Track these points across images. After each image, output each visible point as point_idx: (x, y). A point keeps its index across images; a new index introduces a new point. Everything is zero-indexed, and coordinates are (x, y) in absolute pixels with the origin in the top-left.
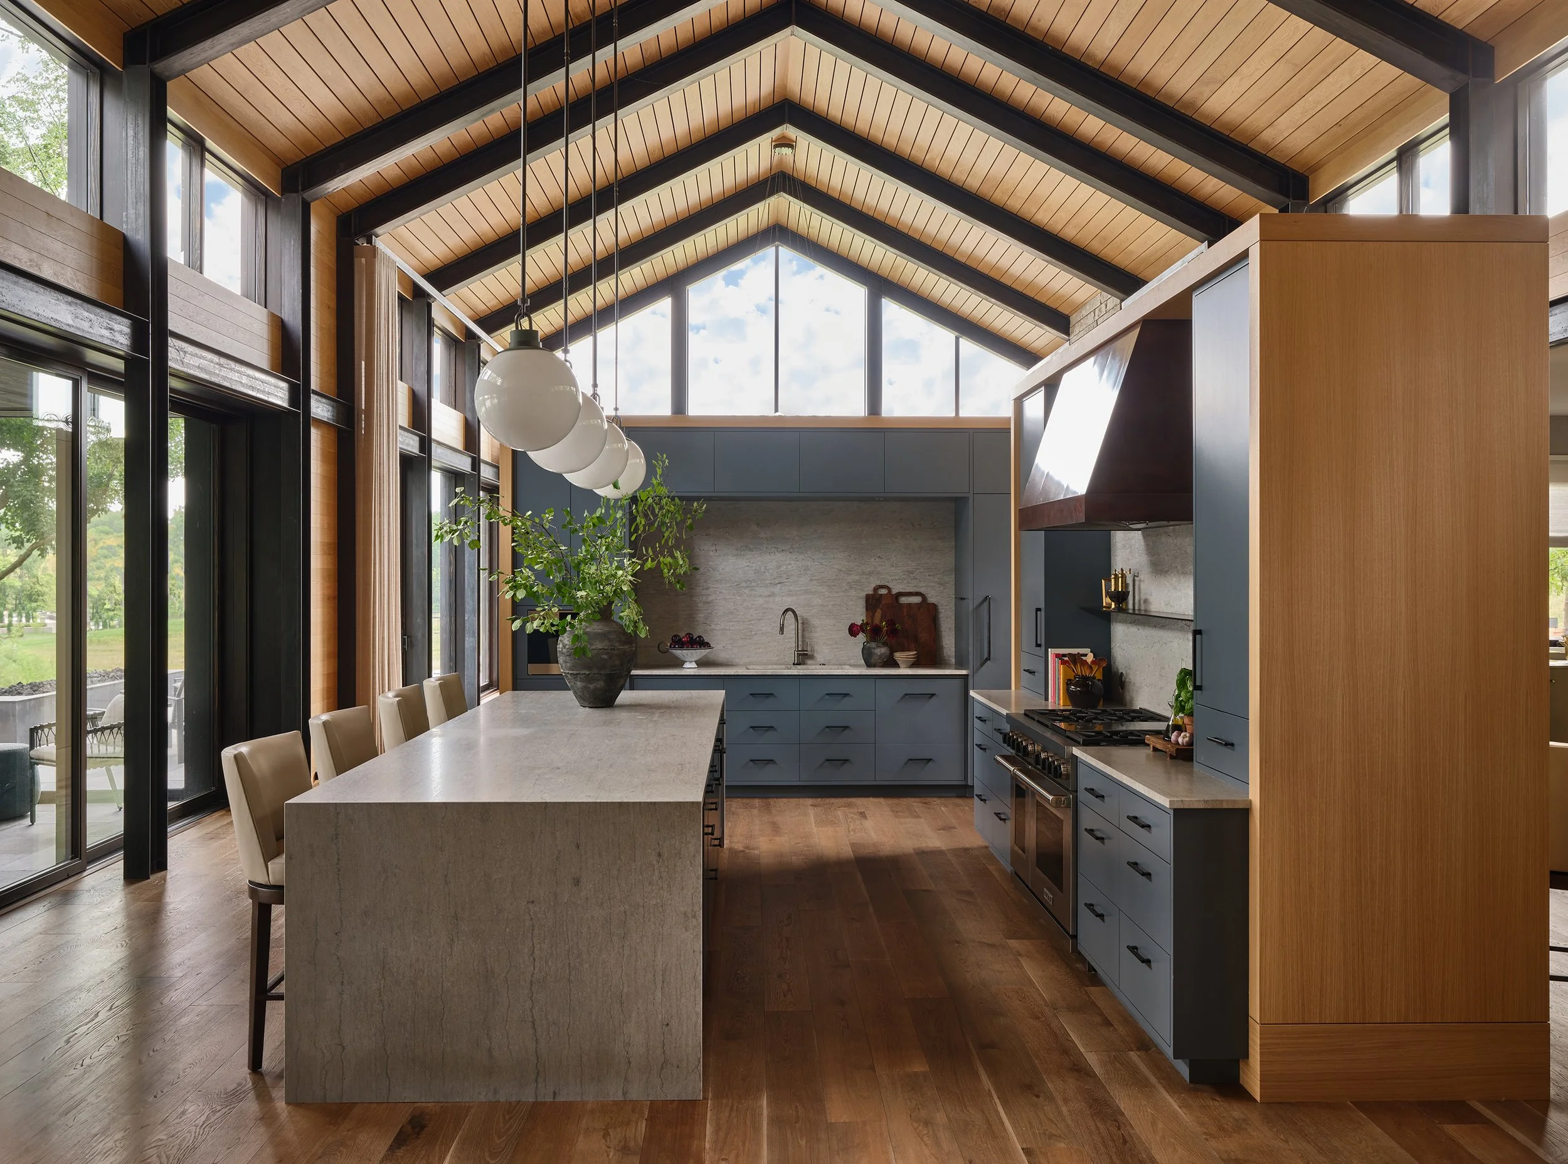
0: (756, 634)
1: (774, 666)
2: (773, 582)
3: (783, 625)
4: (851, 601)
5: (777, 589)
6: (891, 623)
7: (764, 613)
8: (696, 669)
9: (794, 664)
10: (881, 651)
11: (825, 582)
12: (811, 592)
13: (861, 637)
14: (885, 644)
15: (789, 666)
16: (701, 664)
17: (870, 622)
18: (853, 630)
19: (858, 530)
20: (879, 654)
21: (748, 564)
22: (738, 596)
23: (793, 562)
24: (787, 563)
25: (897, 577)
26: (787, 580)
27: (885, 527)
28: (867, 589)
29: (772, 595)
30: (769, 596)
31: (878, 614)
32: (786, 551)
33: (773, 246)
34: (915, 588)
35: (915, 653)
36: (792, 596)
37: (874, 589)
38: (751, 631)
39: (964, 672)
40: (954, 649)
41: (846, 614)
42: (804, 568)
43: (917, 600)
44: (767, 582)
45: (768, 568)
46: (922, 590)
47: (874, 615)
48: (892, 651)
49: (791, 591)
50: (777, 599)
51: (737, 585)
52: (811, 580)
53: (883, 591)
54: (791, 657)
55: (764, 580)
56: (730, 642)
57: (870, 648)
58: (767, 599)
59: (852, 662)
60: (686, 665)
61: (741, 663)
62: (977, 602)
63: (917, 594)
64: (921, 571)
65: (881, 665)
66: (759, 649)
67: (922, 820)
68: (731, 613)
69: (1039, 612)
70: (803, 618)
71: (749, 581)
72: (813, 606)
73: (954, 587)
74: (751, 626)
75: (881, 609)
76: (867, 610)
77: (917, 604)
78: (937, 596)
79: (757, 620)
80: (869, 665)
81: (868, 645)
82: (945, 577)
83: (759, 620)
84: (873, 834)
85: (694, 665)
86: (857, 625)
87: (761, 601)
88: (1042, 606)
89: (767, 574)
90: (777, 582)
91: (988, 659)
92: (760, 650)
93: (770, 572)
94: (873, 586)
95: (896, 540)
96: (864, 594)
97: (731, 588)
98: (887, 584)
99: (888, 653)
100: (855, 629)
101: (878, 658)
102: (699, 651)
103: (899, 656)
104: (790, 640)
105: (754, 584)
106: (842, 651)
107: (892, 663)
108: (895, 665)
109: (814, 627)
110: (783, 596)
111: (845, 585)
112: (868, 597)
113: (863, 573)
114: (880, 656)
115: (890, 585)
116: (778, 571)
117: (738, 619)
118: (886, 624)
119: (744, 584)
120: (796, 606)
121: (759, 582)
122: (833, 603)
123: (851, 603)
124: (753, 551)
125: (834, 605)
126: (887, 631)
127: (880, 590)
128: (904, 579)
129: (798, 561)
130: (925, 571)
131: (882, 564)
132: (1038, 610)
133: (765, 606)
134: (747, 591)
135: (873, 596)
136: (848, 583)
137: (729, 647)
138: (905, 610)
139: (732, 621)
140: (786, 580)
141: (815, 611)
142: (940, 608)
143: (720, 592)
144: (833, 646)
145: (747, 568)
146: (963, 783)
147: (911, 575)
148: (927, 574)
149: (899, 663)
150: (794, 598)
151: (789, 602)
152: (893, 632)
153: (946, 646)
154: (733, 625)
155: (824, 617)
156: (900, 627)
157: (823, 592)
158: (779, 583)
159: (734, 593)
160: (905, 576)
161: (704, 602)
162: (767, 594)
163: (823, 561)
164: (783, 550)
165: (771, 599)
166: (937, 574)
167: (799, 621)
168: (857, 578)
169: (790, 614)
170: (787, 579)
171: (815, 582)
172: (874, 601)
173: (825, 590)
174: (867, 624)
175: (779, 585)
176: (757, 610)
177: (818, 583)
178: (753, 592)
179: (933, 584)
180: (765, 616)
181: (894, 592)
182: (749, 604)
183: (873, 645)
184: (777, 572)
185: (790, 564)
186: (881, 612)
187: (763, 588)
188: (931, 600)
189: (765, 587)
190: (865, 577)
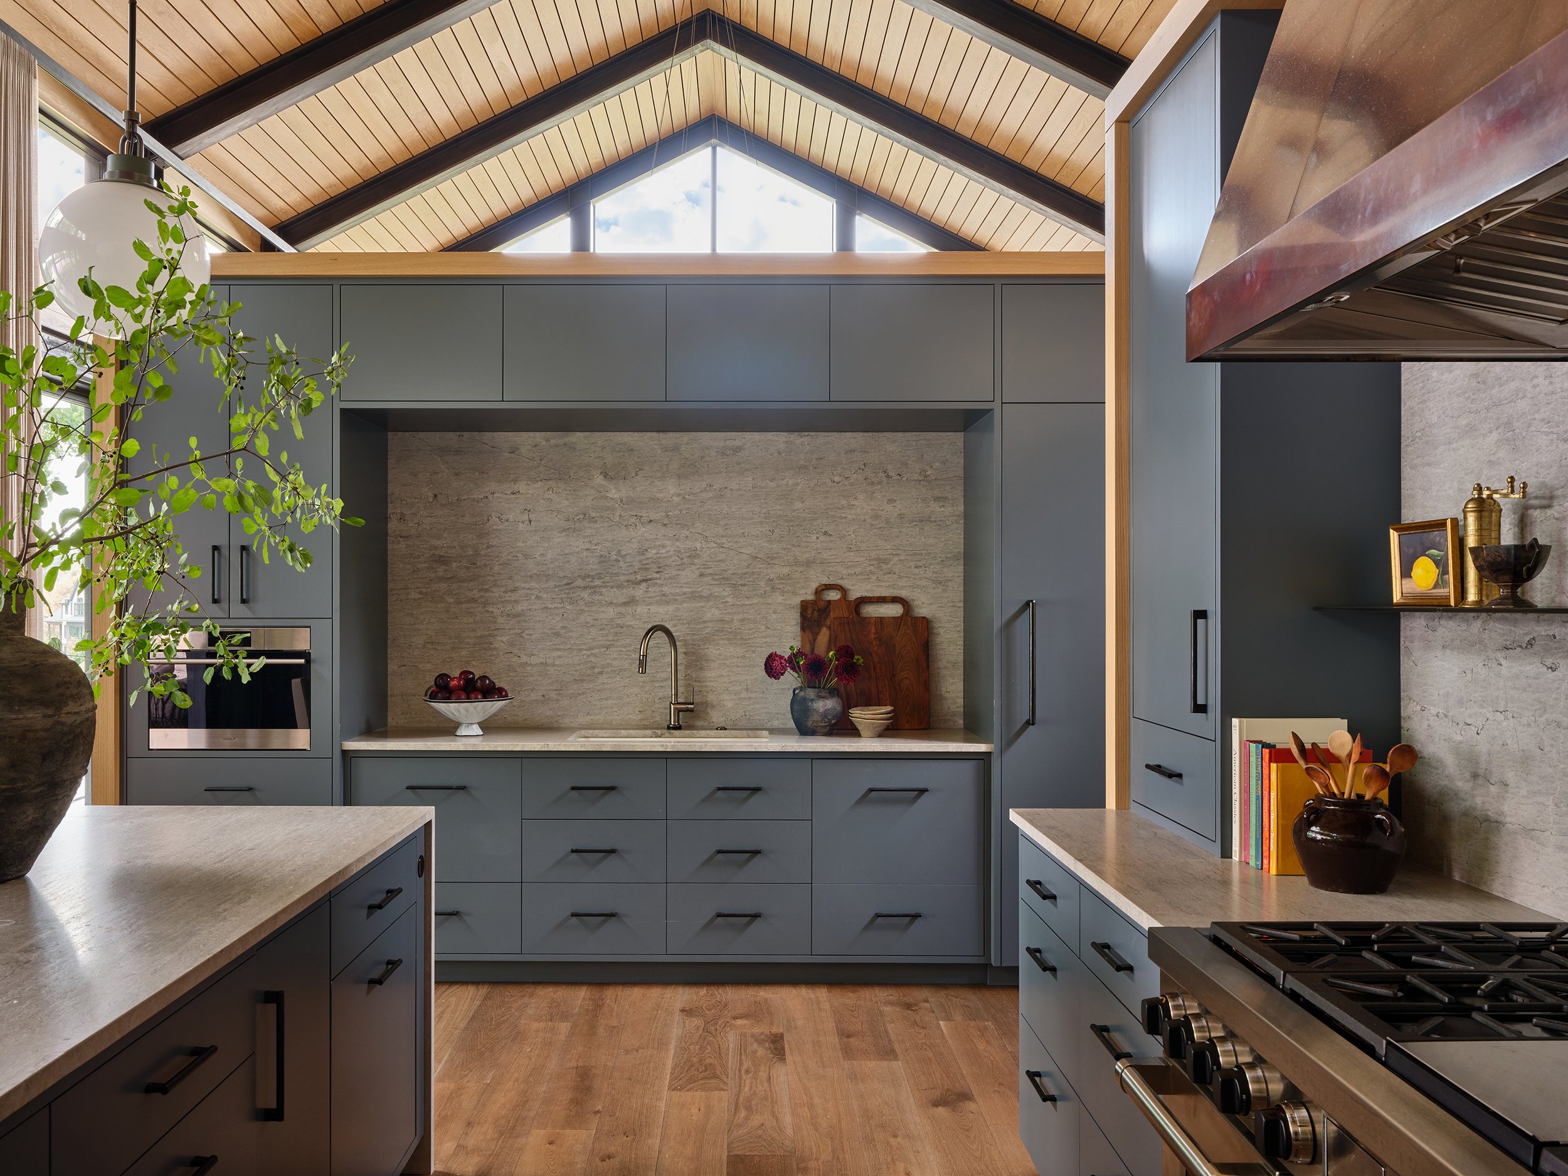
0: (601, 673)
1: (632, 731)
2: (633, 577)
3: (645, 656)
4: (775, 612)
5: (639, 592)
6: (845, 653)
7: (616, 634)
8: (480, 738)
9: (669, 728)
10: (826, 705)
11: (727, 579)
12: (701, 597)
13: (791, 679)
14: (833, 692)
15: (659, 732)
16: (489, 727)
17: (807, 650)
18: (773, 667)
19: (787, 485)
20: (821, 710)
21: (588, 546)
22: (570, 604)
23: (668, 543)
24: (658, 543)
25: (858, 570)
26: (658, 576)
27: (836, 479)
28: (802, 592)
29: (631, 602)
30: (625, 604)
31: (824, 636)
32: (656, 521)
33: (707, 146)
34: (892, 591)
35: (889, 708)
36: (667, 603)
37: (816, 593)
38: (594, 667)
39: (982, 748)
40: (962, 701)
41: (765, 637)
42: (688, 554)
43: (895, 610)
44: (622, 578)
45: (623, 553)
46: (903, 594)
47: (815, 640)
48: (849, 703)
49: (664, 595)
50: (641, 609)
51: (568, 584)
52: (702, 575)
53: (834, 596)
54: (664, 712)
55: (617, 575)
56: (554, 688)
57: (804, 699)
58: (622, 609)
59: (776, 724)
60: (462, 731)
61: (573, 725)
62: (1008, 615)
63: (895, 600)
64: (902, 558)
65: (824, 730)
66: (607, 699)
67: (898, 1066)
68: (557, 634)
69: (1200, 622)
70: (686, 644)
71: (589, 576)
72: (705, 622)
73: (962, 588)
74: (592, 659)
75: (829, 628)
76: (803, 629)
77: (894, 618)
78: (930, 604)
79: (603, 646)
80: (804, 730)
81: (802, 694)
82: (946, 570)
83: (608, 647)
84: (788, 1120)
85: (475, 729)
86: (781, 657)
87: (611, 612)
88: (1213, 603)
89: (621, 564)
90: (639, 578)
91: (1031, 722)
92: (610, 702)
93: (628, 560)
94: (814, 585)
95: (856, 503)
96: (797, 600)
97: (556, 590)
98: (839, 582)
99: (839, 708)
100: (776, 663)
101: (820, 719)
102: (480, 705)
103: (860, 715)
104: (663, 684)
105: (597, 582)
106: (757, 703)
107: (844, 727)
108: (850, 730)
109: (707, 661)
110: (650, 604)
111: (762, 584)
112: (804, 606)
113: (796, 563)
114: (825, 715)
115: (845, 583)
116: (642, 557)
117: (569, 646)
118: (835, 655)
119: (579, 582)
120: (675, 622)
121: (607, 579)
122: (740, 617)
123: (774, 616)
124: (596, 522)
125: (743, 620)
126: (837, 667)
127: (826, 592)
128: (871, 572)
129: (677, 540)
130: (909, 558)
131: (831, 545)
132: (1200, 615)
133: (619, 621)
134: (585, 595)
135: (814, 603)
136: (769, 580)
137: (553, 695)
138: (873, 630)
139: (559, 650)
140: (655, 575)
141: (708, 630)
142: (936, 625)
143: (537, 597)
144: (742, 696)
145: (585, 553)
146: (981, 961)
147: (884, 566)
148: (912, 564)
149: (860, 728)
150: (671, 608)
151: (661, 614)
152: (848, 668)
153: (947, 695)
154: (560, 657)
155: (726, 642)
156: (862, 660)
157: (724, 597)
158: (644, 581)
159: (562, 599)
160: (872, 568)
161: (508, 615)
162: (622, 599)
163: (724, 540)
164: (651, 521)
165: (629, 609)
166: (931, 564)
167: (680, 650)
168: (785, 570)
169: (660, 636)
170: (657, 572)
171: (708, 579)
172: (816, 613)
173: (726, 594)
174: (800, 653)
175: (644, 584)
176: (602, 629)
177: (714, 579)
178: (597, 597)
179: (923, 583)
180: (618, 640)
181: (854, 595)
182: (589, 619)
183: (811, 693)
184: (640, 561)
185: (663, 546)
186: (828, 633)
187: (615, 589)
188: (923, 610)
189: (618, 587)
190: (801, 569)
